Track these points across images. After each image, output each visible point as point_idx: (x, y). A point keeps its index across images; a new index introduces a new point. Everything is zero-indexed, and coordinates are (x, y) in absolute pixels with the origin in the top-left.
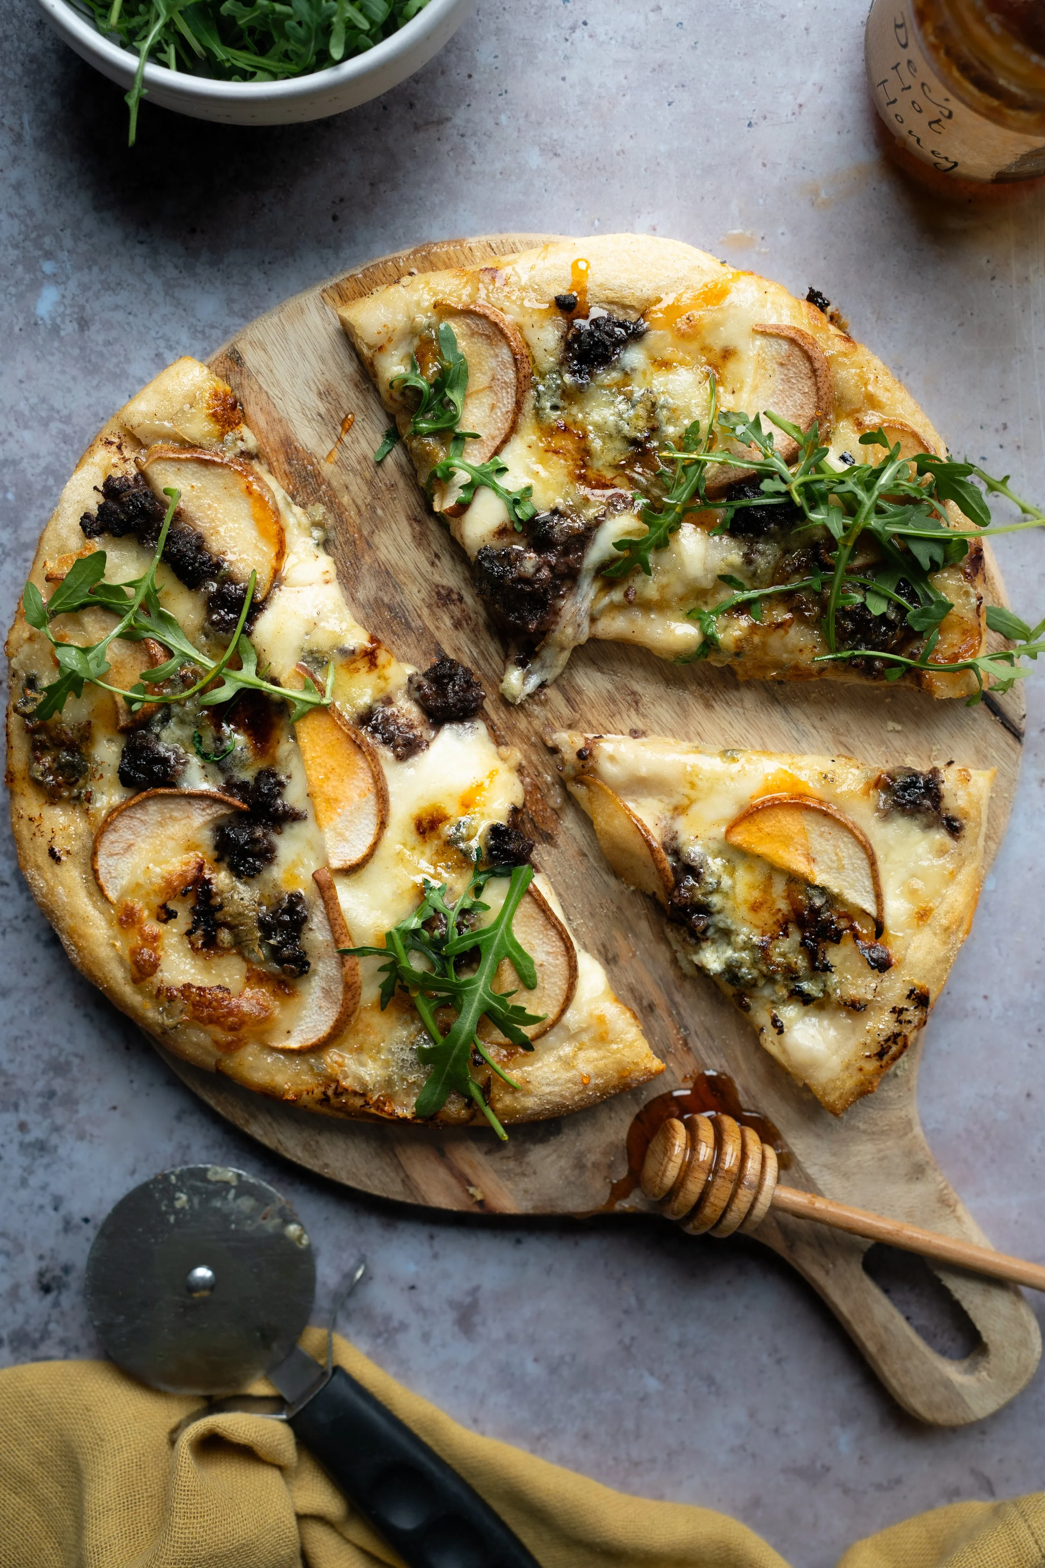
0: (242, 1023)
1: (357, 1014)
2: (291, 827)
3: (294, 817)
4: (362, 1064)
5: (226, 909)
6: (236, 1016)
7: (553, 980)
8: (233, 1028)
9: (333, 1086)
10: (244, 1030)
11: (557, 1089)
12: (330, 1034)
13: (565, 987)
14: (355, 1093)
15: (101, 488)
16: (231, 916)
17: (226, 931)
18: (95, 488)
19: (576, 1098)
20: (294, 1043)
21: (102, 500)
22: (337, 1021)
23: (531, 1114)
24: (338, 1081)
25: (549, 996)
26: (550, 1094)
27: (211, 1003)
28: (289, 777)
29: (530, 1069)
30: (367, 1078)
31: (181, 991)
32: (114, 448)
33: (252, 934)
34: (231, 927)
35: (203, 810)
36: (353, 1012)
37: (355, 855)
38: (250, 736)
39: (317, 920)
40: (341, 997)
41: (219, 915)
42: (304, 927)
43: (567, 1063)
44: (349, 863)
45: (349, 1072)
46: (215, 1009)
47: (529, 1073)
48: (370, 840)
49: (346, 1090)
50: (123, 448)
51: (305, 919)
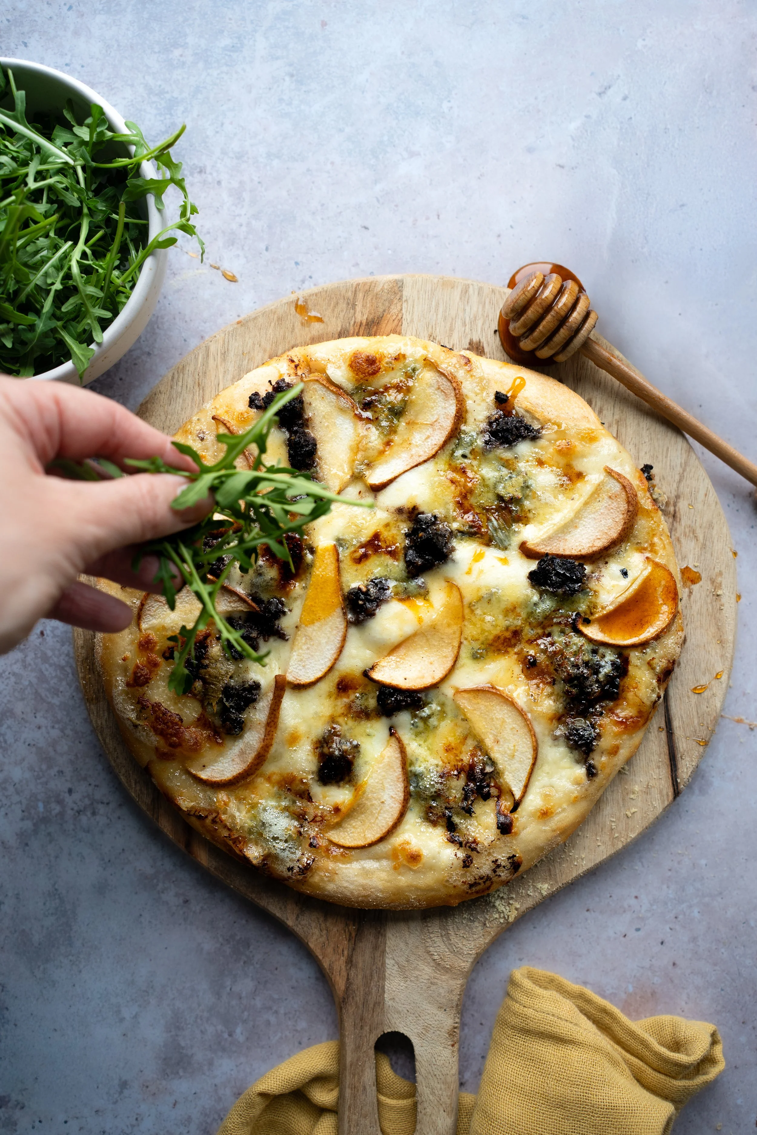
0: (180, 745)
1: (253, 776)
2: (275, 640)
3: (281, 636)
4: (239, 810)
5: (209, 669)
6: (178, 738)
7: (385, 816)
8: (173, 745)
9: (214, 815)
10: (179, 749)
11: (351, 887)
12: (230, 780)
13: (391, 824)
14: (225, 826)
15: (274, 383)
16: (210, 675)
17: (201, 683)
18: (270, 381)
19: (360, 899)
20: (204, 775)
21: (270, 390)
22: (239, 774)
23: (326, 895)
24: (218, 813)
25: (377, 825)
26: (345, 888)
27: (167, 722)
28: (290, 611)
29: (341, 865)
30: (238, 821)
31: (153, 705)
32: (293, 365)
33: (216, 693)
34: (205, 682)
35: (230, 602)
36: (252, 774)
37: (306, 678)
38: (280, 573)
39: (264, 705)
40: (250, 761)
41: (202, 671)
42: (251, 705)
43: (366, 873)
44: (298, 682)
45: (229, 811)
46: (168, 727)
47: (340, 868)
48: (319, 674)
49: (222, 821)
50: (298, 368)
51: (254, 701)
